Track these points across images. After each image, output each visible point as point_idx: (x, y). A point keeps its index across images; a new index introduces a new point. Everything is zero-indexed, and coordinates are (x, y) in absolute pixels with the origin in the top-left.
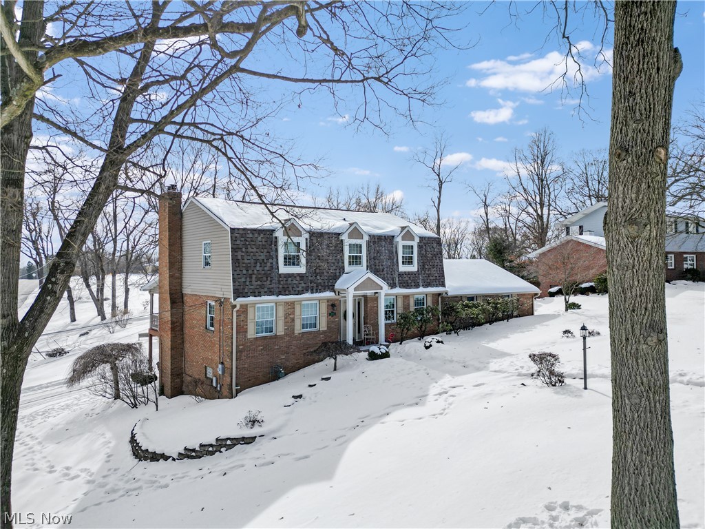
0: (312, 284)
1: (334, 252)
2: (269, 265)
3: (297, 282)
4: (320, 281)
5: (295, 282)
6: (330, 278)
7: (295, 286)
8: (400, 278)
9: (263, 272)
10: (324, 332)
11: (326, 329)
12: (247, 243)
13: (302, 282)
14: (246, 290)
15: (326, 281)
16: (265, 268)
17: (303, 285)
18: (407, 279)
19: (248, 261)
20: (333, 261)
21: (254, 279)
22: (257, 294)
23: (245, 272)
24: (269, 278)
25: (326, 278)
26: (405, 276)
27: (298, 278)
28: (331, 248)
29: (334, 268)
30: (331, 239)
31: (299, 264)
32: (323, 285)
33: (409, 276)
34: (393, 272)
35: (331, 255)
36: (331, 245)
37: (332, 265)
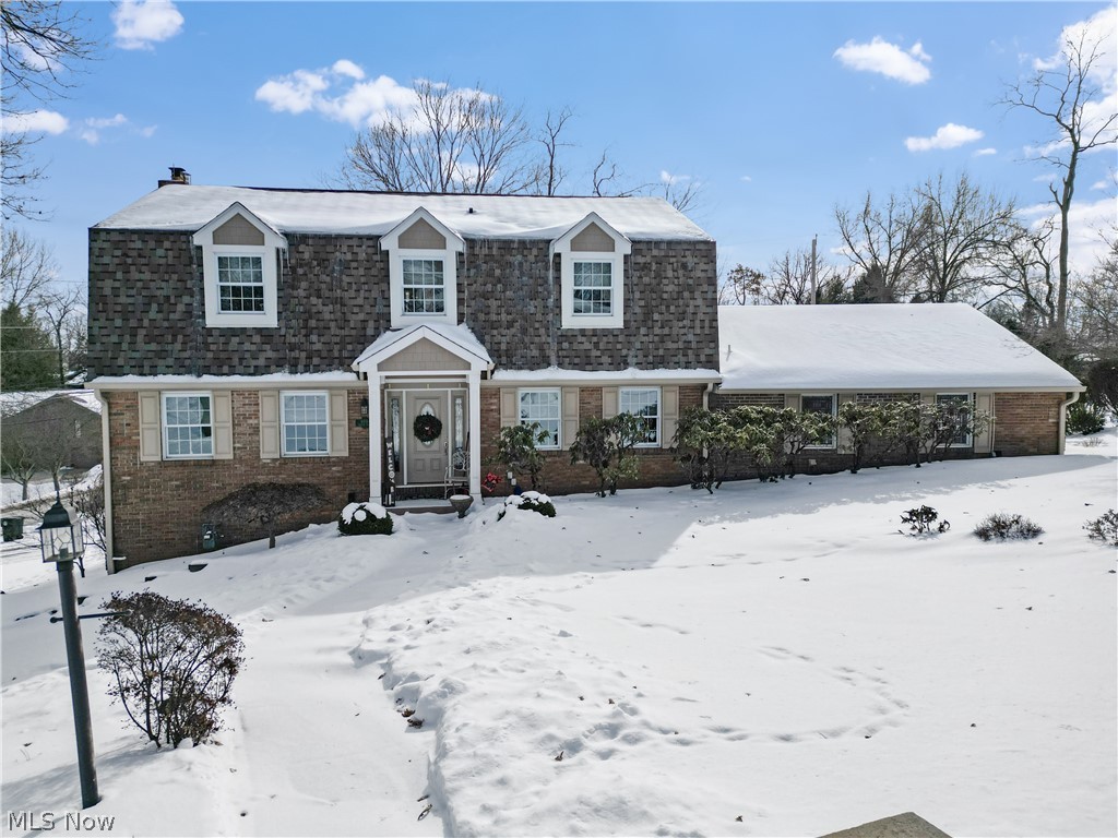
0: (296, 354)
1: (363, 279)
2: (181, 308)
3: (254, 348)
4: (318, 346)
5: (247, 346)
6: (348, 340)
7: (247, 355)
8: (565, 345)
9: (166, 324)
10: (341, 461)
11: (346, 454)
12: (129, 261)
13: (268, 347)
14: (120, 362)
15: (337, 347)
16: (172, 316)
17: (270, 354)
18: (587, 346)
19: (130, 300)
20: (360, 301)
21: (140, 338)
22: (146, 369)
23: (118, 322)
24: (180, 337)
25: (337, 340)
26: (580, 339)
27: (257, 339)
28: (354, 272)
29: (361, 316)
30: (355, 249)
31: (259, 307)
32: (324, 354)
33: (595, 339)
34: (542, 331)
35: (354, 287)
36: (354, 265)
37: (356, 310)
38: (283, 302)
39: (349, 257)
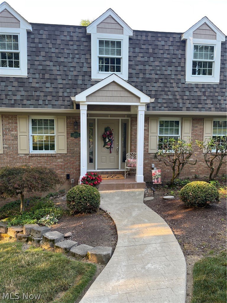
0: (38, 93)
1: (76, 52)
3: (14, 89)
4: (50, 90)
5: (10, 88)
6: (67, 86)
7: (10, 93)
8: (187, 93)
10: (62, 156)
11: (65, 152)
13: (22, 89)
15: (61, 90)
17: (23, 93)
18: (199, 94)
20: (74, 64)
25: (61, 86)
26: (195, 90)
27: (16, 84)
28: (71, 47)
29: (75, 73)
30: (72, 34)
31: (17, 65)
32: (54, 94)
33: (203, 90)
34: (174, 85)
35: (71, 56)
36: (71, 43)
37: (72, 69)
38: (31, 64)
39: (68, 38)
